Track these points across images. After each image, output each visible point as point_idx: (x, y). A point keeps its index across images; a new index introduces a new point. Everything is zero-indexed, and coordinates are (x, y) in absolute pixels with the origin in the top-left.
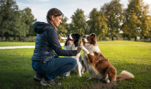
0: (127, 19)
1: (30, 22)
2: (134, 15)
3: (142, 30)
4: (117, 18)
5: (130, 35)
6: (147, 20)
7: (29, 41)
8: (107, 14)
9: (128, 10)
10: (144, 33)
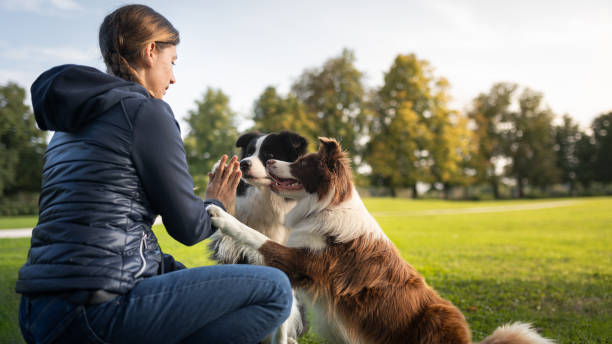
0: (382, 121)
1: (21, 138)
2: (405, 107)
3: (435, 159)
4: (350, 118)
5: (397, 177)
6: (450, 125)
7: (17, 212)
8: (313, 106)
9: (384, 93)
10: (443, 169)
